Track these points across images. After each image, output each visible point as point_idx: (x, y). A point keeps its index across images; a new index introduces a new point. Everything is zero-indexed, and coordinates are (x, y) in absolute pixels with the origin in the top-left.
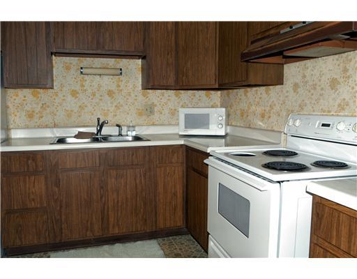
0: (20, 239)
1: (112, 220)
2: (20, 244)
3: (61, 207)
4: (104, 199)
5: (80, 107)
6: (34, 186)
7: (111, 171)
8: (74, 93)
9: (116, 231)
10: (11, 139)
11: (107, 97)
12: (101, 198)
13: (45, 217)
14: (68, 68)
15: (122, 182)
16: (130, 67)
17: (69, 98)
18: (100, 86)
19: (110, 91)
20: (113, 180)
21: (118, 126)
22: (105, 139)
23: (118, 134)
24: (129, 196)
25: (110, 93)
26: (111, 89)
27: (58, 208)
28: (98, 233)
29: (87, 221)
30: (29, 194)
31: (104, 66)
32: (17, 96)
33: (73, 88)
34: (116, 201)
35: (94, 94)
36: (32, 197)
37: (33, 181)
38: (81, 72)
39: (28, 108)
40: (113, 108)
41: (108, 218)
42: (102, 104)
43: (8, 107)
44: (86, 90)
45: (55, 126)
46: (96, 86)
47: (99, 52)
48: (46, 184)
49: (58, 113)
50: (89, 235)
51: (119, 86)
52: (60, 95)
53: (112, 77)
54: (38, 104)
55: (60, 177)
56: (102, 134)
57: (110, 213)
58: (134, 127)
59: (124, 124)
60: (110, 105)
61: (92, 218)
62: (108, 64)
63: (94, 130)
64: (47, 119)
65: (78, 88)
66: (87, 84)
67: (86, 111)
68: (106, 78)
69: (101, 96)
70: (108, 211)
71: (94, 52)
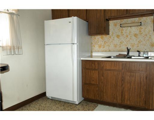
0: (88, 95)
1: (127, 97)
2: (88, 97)
3: (104, 86)
4: (123, 86)
5: (120, 42)
6: (94, 75)
7: (128, 73)
8: (118, 36)
9: (128, 103)
10: (92, 56)
11: (134, 37)
12: (122, 85)
13: (97, 88)
14: (115, 25)
15: (133, 79)
16: (147, 21)
17: (116, 38)
18: (130, 32)
19: (135, 34)
20: (128, 77)
21: (138, 51)
22: (130, 57)
23: (138, 55)
24: (136, 87)
25: (136, 35)
26: (136, 33)
27: (103, 86)
28: (119, 101)
29: (115, 95)
30: (92, 78)
31: (133, 22)
32: (95, 39)
33: (117, 34)
34: (129, 88)
35: (127, 36)
36: (93, 79)
37: (93, 73)
38: (121, 26)
39: (99, 43)
40: (137, 42)
41: (125, 96)
42: (131, 41)
43: (92, 43)
44: (123, 35)
45: (110, 51)
46: (129, 32)
47: (127, 15)
48: (99, 75)
49: (111, 46)
50: (115, 101)
51: (140, 31)
52: (112, 38)
53: (137, 27)
54: (103, 42)
55: (104, 73)
56: (130, 55)
57: (126, 93)
58: (147, 52)
59: (142, 50)
60: (135, 41)
61: (117, 94)
62: (135, 21)
63: (126, 53)
64: (106, 48)
65: (120, 34)
66: (124, 32)
67: (123, 44)
68: (133, 28)
69: (131, 37)
70: (125, 93)
71: (125, 16)
